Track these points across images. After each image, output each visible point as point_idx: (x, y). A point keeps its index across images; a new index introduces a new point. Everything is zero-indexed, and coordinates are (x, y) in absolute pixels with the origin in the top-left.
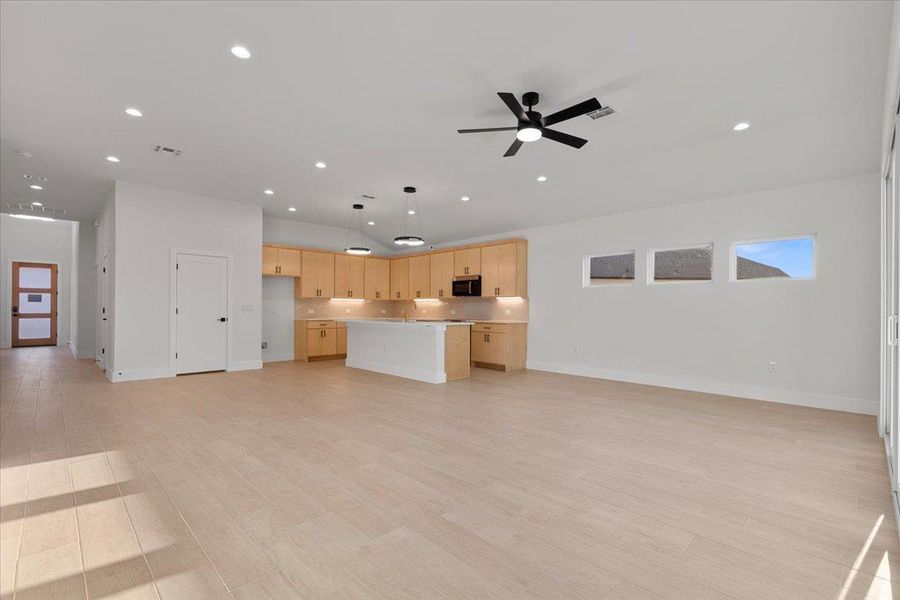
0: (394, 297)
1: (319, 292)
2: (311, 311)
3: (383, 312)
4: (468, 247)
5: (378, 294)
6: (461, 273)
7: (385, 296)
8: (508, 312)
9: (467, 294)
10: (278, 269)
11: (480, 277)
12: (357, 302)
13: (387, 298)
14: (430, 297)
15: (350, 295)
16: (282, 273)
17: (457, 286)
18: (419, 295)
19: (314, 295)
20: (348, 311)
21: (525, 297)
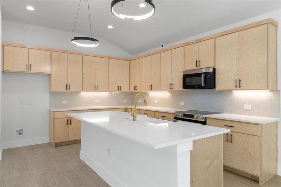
0: (132, 90)
1: (68, 87)
2: (64, 102)
3: (125, 101)
4: (199, 41)
5: (119, 88)
6: (191, 67)
7: (125, 89)
8: (248, 107)
9: (200, 87)
10: (29, 67)
11: (214, 69)
12: (104, 94)
13: (127, 90)
14: (161, 90)
15: (96, 88)
16: (32, 70)
17: (187, 80)
18: (151, 88)
19: (64, 89)
20: (97, 101)
21: (275, 90)
